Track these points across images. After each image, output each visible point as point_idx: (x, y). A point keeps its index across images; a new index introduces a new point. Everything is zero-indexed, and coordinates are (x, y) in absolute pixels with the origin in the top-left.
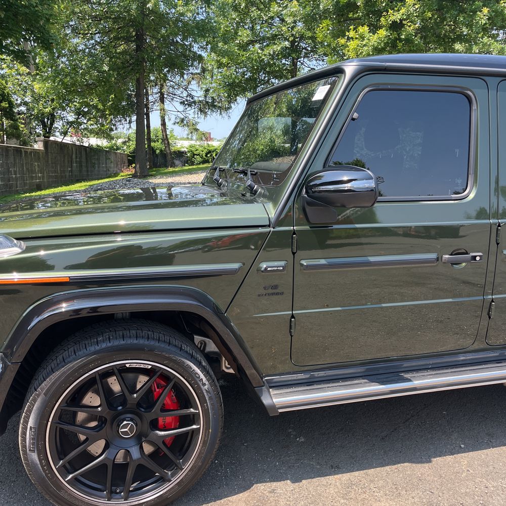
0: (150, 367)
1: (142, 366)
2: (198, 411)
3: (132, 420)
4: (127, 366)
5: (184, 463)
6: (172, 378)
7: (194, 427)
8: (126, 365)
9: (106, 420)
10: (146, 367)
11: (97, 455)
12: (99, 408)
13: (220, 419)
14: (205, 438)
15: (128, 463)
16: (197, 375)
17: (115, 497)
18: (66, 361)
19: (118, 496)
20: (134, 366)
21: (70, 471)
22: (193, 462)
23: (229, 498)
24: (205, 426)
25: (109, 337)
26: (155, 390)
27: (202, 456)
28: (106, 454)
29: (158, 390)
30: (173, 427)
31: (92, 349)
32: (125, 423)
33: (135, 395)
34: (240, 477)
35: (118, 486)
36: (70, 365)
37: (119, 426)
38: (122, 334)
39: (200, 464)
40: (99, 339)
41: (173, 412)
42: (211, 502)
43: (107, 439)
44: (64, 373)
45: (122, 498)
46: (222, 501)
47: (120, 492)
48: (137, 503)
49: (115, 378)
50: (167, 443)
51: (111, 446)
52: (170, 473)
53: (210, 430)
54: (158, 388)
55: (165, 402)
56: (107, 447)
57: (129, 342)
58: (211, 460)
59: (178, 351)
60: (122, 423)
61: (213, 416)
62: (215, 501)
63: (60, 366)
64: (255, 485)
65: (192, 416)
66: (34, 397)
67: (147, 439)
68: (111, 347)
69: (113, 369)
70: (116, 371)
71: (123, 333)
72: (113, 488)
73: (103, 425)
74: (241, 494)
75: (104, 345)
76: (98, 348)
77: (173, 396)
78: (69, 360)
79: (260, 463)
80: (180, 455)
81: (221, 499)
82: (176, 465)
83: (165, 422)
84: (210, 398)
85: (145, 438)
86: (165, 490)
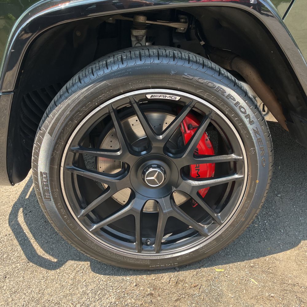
0: (178, 98)
1: (168, 97)
2: (241, 158)
3: (159, 167)
4: (149, 96)
5: (223, 217)
6: (207, 113)
7: (236, 176)
8: (147, 96)
9: (129, 166)
10: (173, 98)
11: (124, 203)
12: (118, 152)
13: (271, 168)
14: (249, 191)
15: (158, 213)
16: (242, 109)
17: (146, 249)
18: (70, 91)
19: (149, 248)
20: (157, 97)
21: (94, 221)
22: (235, 217)
23: (275, 255)
24: (250, 176)
25: (122, 59)
26: (185, 131)
27: (245, 211)
28: (132, 204)
29: (188, 132)
30: (208, 177)
31: (101, 73)
32: (151, 170)
33: (161, 137)
34: (282, 231)
35: (148, 236)
36: (75, 96)
37: (144, 173)
38: (138, 53)
39: (243, 219)
40: (109, 61)
41: (209, 159)
42: (253, 258)
43: (132, 188)
44: (69, 105)
45: (154, 250)
46: (267, 258)
47: (151, 244)
48: (170, 256)
49: (136, 118)
50: (201, 194)
51: (137, 195)
52: (206, 227)
53: (257, 181)
54: (189, 129)
55: (198, 147)
56: (132, 196)
57: (148, 62)
58: (256, 215)
59: (216, 75)
60: (148, 170)
61: (262, 164)
62: (258, 257)
63: (63, 98)
64: (302, 242)
65: (232, 164)
66: (39, 137)
67: (178, 189)
68: (125, 69)
69: (130, 103)
70: (136, 106)
71: (140, 53)
72: (143, 239)
73: (126, 172)
74: (288, 252)
75: (115, 68)
76: (107, 71)
77: (207, 140)
78: (73, 89)
79: (301, 216)
80: (217, 208)
81: (265, 256)
82: (213, 219)
83: (198, 170)
84: (259, 141)
85: (176, 187)
86: (202, 245)
